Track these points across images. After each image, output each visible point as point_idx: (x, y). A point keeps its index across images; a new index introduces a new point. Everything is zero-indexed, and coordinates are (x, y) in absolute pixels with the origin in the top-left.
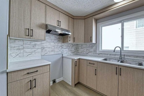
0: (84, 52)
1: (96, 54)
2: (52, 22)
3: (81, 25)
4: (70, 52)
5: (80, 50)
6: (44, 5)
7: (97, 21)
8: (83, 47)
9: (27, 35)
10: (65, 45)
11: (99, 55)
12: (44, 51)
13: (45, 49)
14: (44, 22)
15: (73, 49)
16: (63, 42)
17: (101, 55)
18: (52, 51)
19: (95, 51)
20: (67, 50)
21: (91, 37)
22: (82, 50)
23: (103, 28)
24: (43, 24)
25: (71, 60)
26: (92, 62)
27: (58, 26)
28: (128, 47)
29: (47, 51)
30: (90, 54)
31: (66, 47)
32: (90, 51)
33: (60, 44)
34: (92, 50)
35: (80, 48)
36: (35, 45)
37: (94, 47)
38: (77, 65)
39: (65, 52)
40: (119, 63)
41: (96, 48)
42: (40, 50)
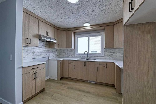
0: (66, 55)
1: (74, 56)
2: (43, 33)
3: (64, 35)
4: (54, 56)
5: (63, 54)
6: (37, 20)
7: (74, 33)
8: (64, 51)
9: (26, 43)
10: (51, 50)
11: (76, 57)
12: (34, 55)
13: (35, 53)
14: (37, 33)
15: (57, 53)
16: (49, 48)
17: (77, 57)
18: (41, 55)
19: (74, 54)
20: (52, 54)
21: (71, 45)
22: (64, 53)
23: (79, 38)
24: (37, 34)
25: (57, 61)
26: (72, 61)
27: (47, 36)
28: (97, 51)
29: (37, 55)
30: (70, 56)
31: (51, 52)
32: (70, 54)
33: (47, 49)
34: (72, 53)
35: (62, 52)
36: (28, 50)
37: (73, 52)
38: (62, 64)
39: (51, 56)
40: (86, 60)
41: (74, 52)
42: (31, 54)
